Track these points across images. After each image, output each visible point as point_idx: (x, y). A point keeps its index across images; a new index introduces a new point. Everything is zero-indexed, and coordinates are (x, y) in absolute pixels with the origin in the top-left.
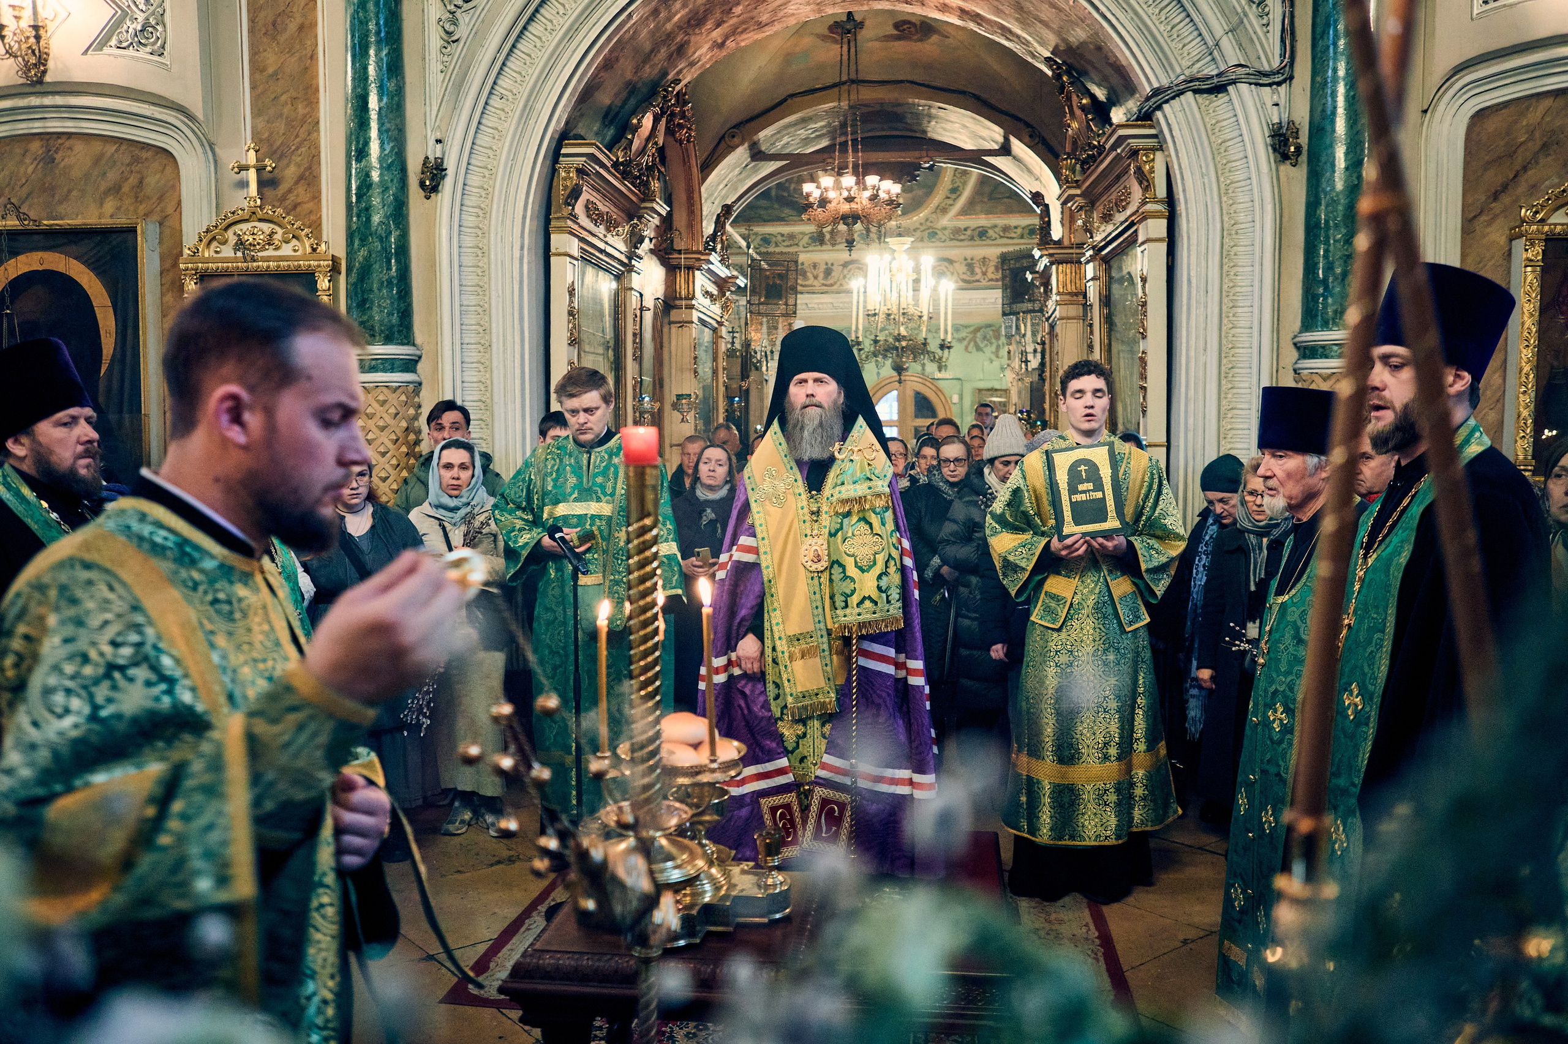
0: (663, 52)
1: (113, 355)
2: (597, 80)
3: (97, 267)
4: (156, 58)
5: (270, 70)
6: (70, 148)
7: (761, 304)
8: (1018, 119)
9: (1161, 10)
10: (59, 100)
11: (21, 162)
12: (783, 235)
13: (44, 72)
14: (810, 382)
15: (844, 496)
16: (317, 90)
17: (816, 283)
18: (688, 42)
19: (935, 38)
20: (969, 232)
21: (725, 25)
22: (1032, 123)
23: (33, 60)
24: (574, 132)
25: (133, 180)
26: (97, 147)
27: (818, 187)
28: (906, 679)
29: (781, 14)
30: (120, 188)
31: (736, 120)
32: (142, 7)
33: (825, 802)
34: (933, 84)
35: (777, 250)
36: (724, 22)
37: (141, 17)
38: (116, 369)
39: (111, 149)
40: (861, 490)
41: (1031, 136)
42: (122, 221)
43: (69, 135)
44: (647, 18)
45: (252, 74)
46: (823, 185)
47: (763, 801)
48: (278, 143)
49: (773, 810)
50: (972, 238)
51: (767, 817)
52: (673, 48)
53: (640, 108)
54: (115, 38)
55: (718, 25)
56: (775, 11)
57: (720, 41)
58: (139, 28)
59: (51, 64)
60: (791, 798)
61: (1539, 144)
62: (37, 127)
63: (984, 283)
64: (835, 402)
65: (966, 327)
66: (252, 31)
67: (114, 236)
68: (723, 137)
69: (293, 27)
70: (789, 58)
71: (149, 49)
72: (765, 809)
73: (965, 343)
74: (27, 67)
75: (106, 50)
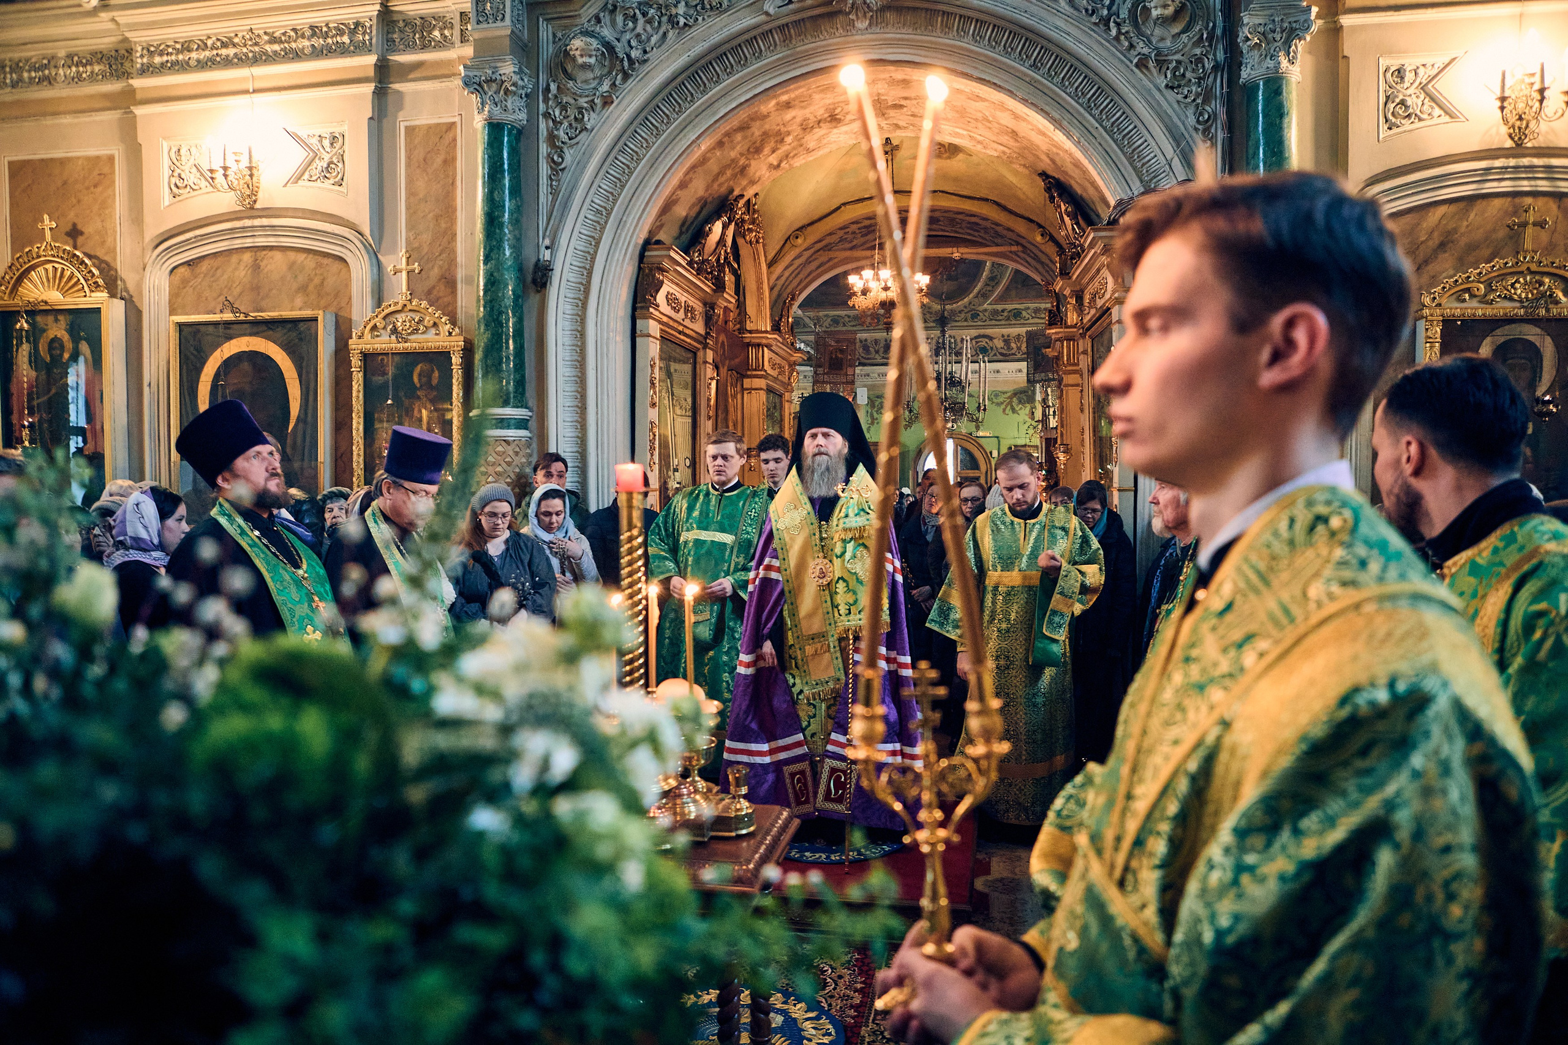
0: (729, 173)
1: (298, 417)
2: (674, 197)
3: (290, 349)
4: (337, 188)
5: (421, 196)
6: (272, 258)
7: (824, 374)
8: (1031, 221)
9: (1124, 136)
10: (265, 222)
11: (236, 269)
12: (849, 317)
13: (255, 201)
14: (820, 436)
15: (848, 526)
16: (455, 210)
17: (877, 356)
18: (749, 165)
19: (961, 156)
20: (1005, 314)
21: (779, 152)
22: (1043, 224)
23: (248, 192)
24: (657, 238)
25: (317, 281)
26: (292, 255)
27: (861, 278)
28: (896, 671)
29: (825, 141)
30: (307, 286)
31: (800, 225)
32: (328, 149)
33: (833, 770)
34: (961, 193)
35: (844, 329)
36: (778, 149)
37: (327, 157)
38: (301, 425)
39: (301, 257)
40: (860, 521)
41: (1042, 235)
42: (307, 313)
43: (271, 248)
44: (714, 148)
45: (407, 199)
46: (865, 277)
47: (785, 768)
48: (426, 250)
49: (793, 775)
50: (1008, 319)
51: (788, 781)
52: (737, 170)
53: (711, 219)
54: (307, 173)
55: (773, 152)
56: (819, 140)
57: (775, 163)
58: (325, 165)
59: (260, 195)
60: (804, 765)
61: (1437, 242)
62: (248, 243)
63: (1019, 356)
64: (840, 452)
65: (1004, 393)
66: (408, 165)
67: (302, 324)
68: (789, 238)
69: (439, 160)
70: (841, 174)
71: (332, 181)
72: (787, 775)
73: (1003, 406)
74: (243, 198)
75: (300, 182)
